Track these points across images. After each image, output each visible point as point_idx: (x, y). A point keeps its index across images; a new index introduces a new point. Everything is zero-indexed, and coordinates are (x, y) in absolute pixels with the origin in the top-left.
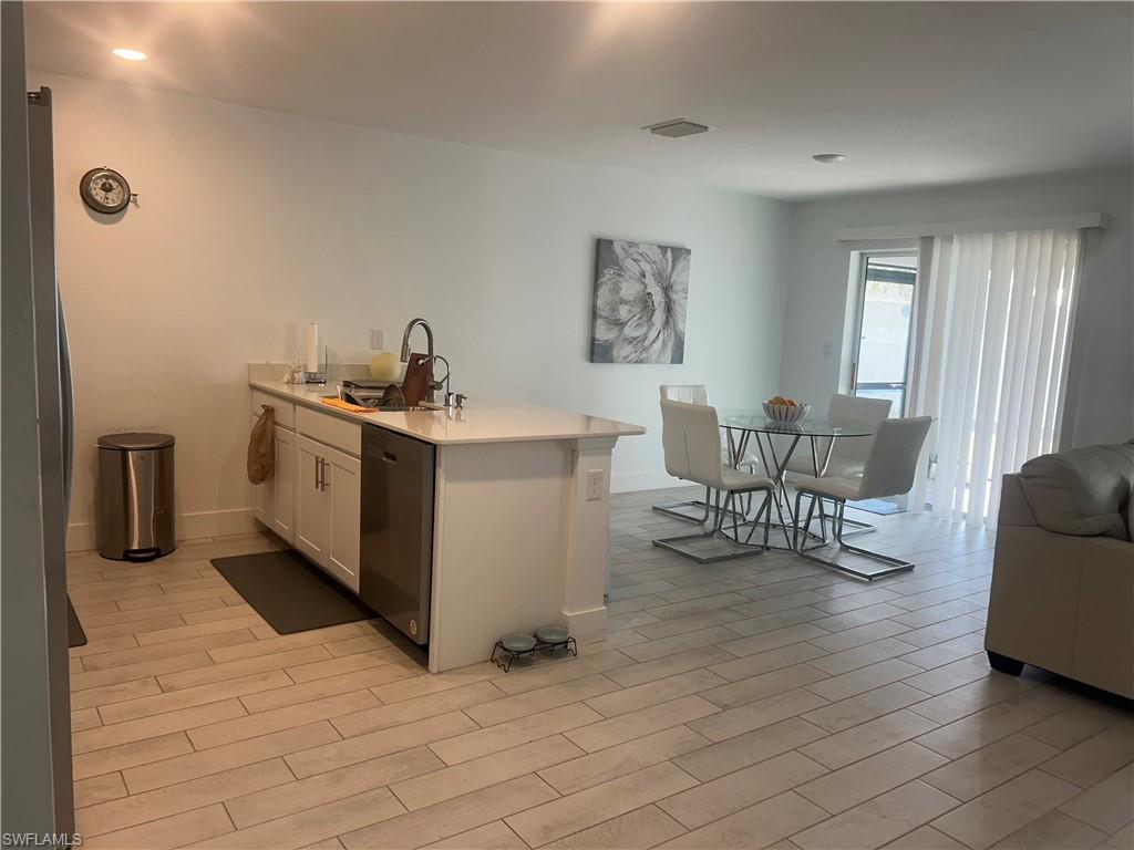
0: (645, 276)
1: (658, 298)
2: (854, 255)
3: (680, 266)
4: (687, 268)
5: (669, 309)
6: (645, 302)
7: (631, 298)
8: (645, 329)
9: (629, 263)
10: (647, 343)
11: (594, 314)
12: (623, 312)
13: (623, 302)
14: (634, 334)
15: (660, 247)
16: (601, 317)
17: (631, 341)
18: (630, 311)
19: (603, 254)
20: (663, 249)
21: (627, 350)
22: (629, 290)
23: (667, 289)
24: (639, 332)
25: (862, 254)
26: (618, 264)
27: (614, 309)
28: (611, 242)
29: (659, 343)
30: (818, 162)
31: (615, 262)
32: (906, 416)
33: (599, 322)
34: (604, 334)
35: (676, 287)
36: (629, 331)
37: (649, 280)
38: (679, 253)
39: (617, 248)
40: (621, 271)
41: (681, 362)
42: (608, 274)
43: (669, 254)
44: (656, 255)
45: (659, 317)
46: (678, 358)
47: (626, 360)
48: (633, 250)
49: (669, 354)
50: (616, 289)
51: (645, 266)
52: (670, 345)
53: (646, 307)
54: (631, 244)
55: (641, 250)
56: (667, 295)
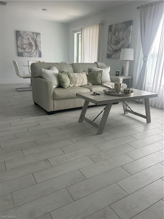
0: (29, 39)
1: (33, 43)
2: (75, 34)
3: (38, 37)
4: (40, 37)
5: (36, 46)
6: (30, 44)
7: (26, 43)
8: (31, 50)
9: (24, 36)
10: (31, 53)
12: (25, 46)
13: (24, 44)
14: (28, 51)
15: (32, 33)
16: (19, 47)
17: (28, 52)
18: (26, 46)
19: (18, 34)
20: (33, 33)
21: (27, 54)
22: (25, 41)
23: (35, 42)
26: (22, 36)
27: (22, 46)
28: (19, 31)
29: (35, 53)
31: (21, 35)
33: (19, 48)
34: (20, 50)
35: (37, 41)
36: (27, 50)
37: (30, 40)
38: (38, 34)
39: (21, 33)
40: (23, 38)
41: (41, 57)
42: (19, 38)
43: (35, 34)
45: (34, 48)
46: (40, 56)
47: (27, 56)
48: (25, 33)
49: (38, 55)
50: (22, 41)
51: (29, 36)
52: (38, 53)
54: (25, 32)
55: (27, 33)
56: (35, 43)
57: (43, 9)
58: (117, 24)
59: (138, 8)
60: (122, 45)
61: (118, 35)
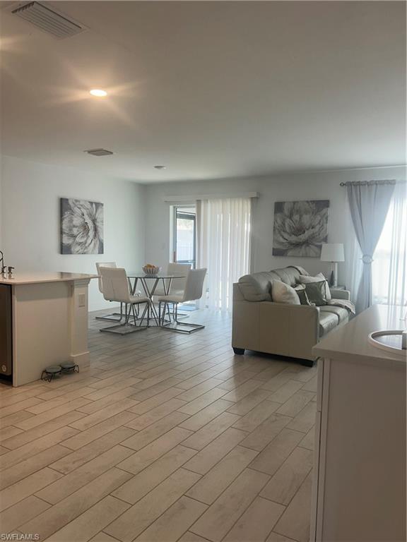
0: (84, 215)
1: (90, 225)
2: (171, 207)
3: (99, 210)
4: (102, 212)
5: (96, 229)
6: (85, 227)
7: (78, 225)
8: (85, 239)
9: (76, 209)
10: (86, 245)
11: (61, 232)
12: (75, 231)
13: (74, 226)
14: (81, 241)
15: (90, 202)
16: (65, 233)
17: (80, 244)
18: (78, 231)
19: (64, 205)
20: (91, 203)
21: (78, 248)
22: (77, 221)
23: (94, 221)
24: (83, 240)
25: (174, 207)
26: (71, 209)
27: (71, 230)
28: (67, 200)
29: (92, 245)
30: (156, 169)
32: (196, 268)
33: (64, 235)
34: (66, 241)
35: (98, 220)
36: (78, 239)
37: (86, 216)
38: (98, 205)
39: (70, 202)
40: (73, 213)
41: (103, 253)
42: (67, 214)
43: (94, 205)
44: (88, 206)
45: (91, 233)
46: (101, 251)
47: (78, 253)
48: (78, 203)
49: (97, 250)
50: (71, 221)
51: (83, 210)
52: (97, 246)
53: (85, 229)
54: (76, 201)
55: (81, 203)
56: (94, 224)
57: (156, 167)
58: (294, 203)
59: (342, 185)
60: (312, 235)
61: (298, 219)
